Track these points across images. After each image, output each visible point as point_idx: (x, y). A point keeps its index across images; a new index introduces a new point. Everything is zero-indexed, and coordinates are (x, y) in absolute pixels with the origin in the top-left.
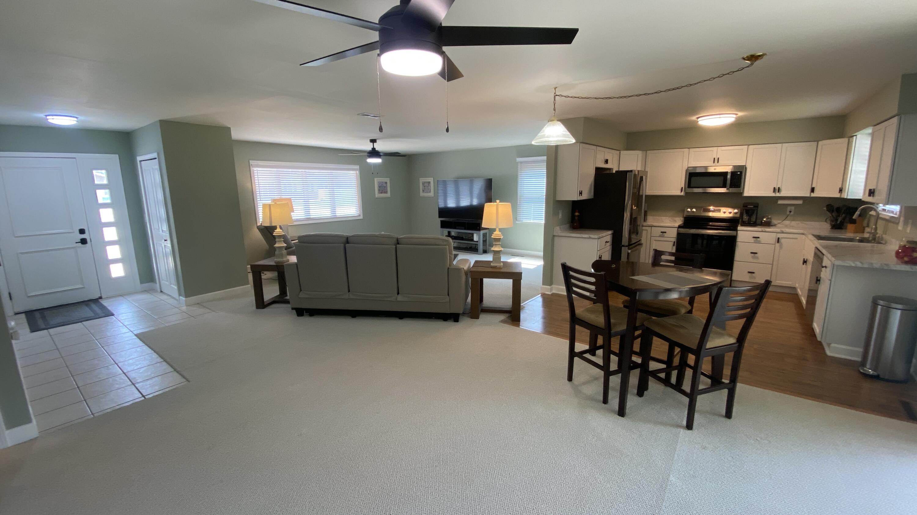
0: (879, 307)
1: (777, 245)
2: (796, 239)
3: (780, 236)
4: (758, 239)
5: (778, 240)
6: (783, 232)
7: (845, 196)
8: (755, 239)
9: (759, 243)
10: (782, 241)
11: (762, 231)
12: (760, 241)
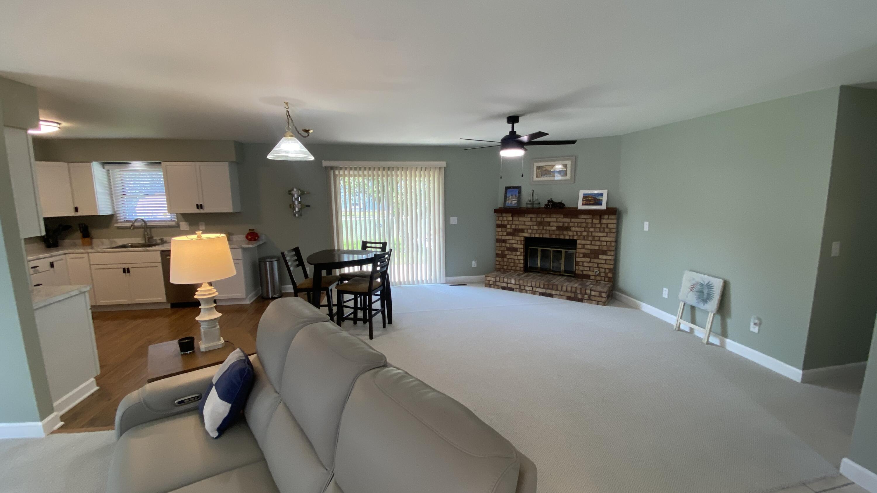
0: (267, 262)
1: (52, 269)
2: (62, 260)
3: (51, 260)
4: (37, 268)
5: (52, 265)
6: (52, 256)
7: (79, 214)
8: (33, 269)
9: (37, 272)
10: (55, 264)
11: (37, 259)
12: (38, 270)
